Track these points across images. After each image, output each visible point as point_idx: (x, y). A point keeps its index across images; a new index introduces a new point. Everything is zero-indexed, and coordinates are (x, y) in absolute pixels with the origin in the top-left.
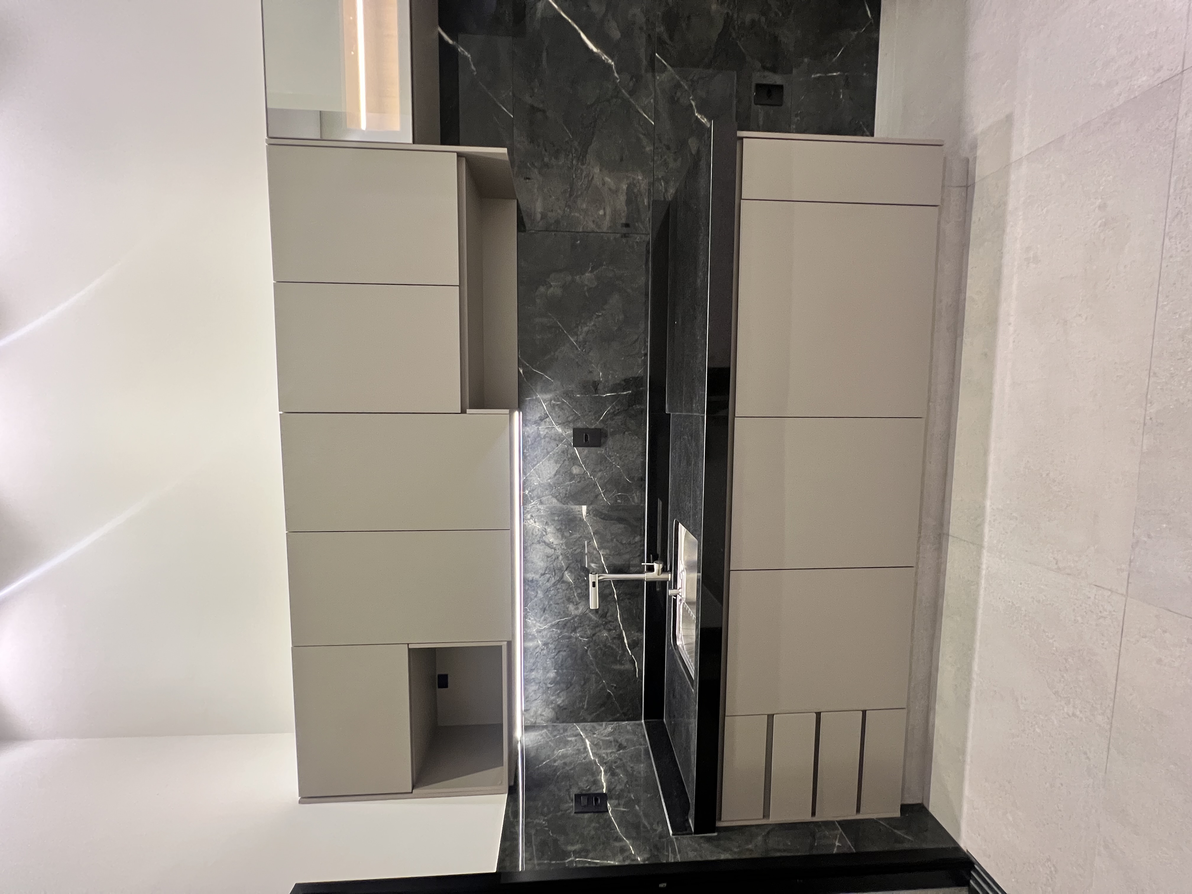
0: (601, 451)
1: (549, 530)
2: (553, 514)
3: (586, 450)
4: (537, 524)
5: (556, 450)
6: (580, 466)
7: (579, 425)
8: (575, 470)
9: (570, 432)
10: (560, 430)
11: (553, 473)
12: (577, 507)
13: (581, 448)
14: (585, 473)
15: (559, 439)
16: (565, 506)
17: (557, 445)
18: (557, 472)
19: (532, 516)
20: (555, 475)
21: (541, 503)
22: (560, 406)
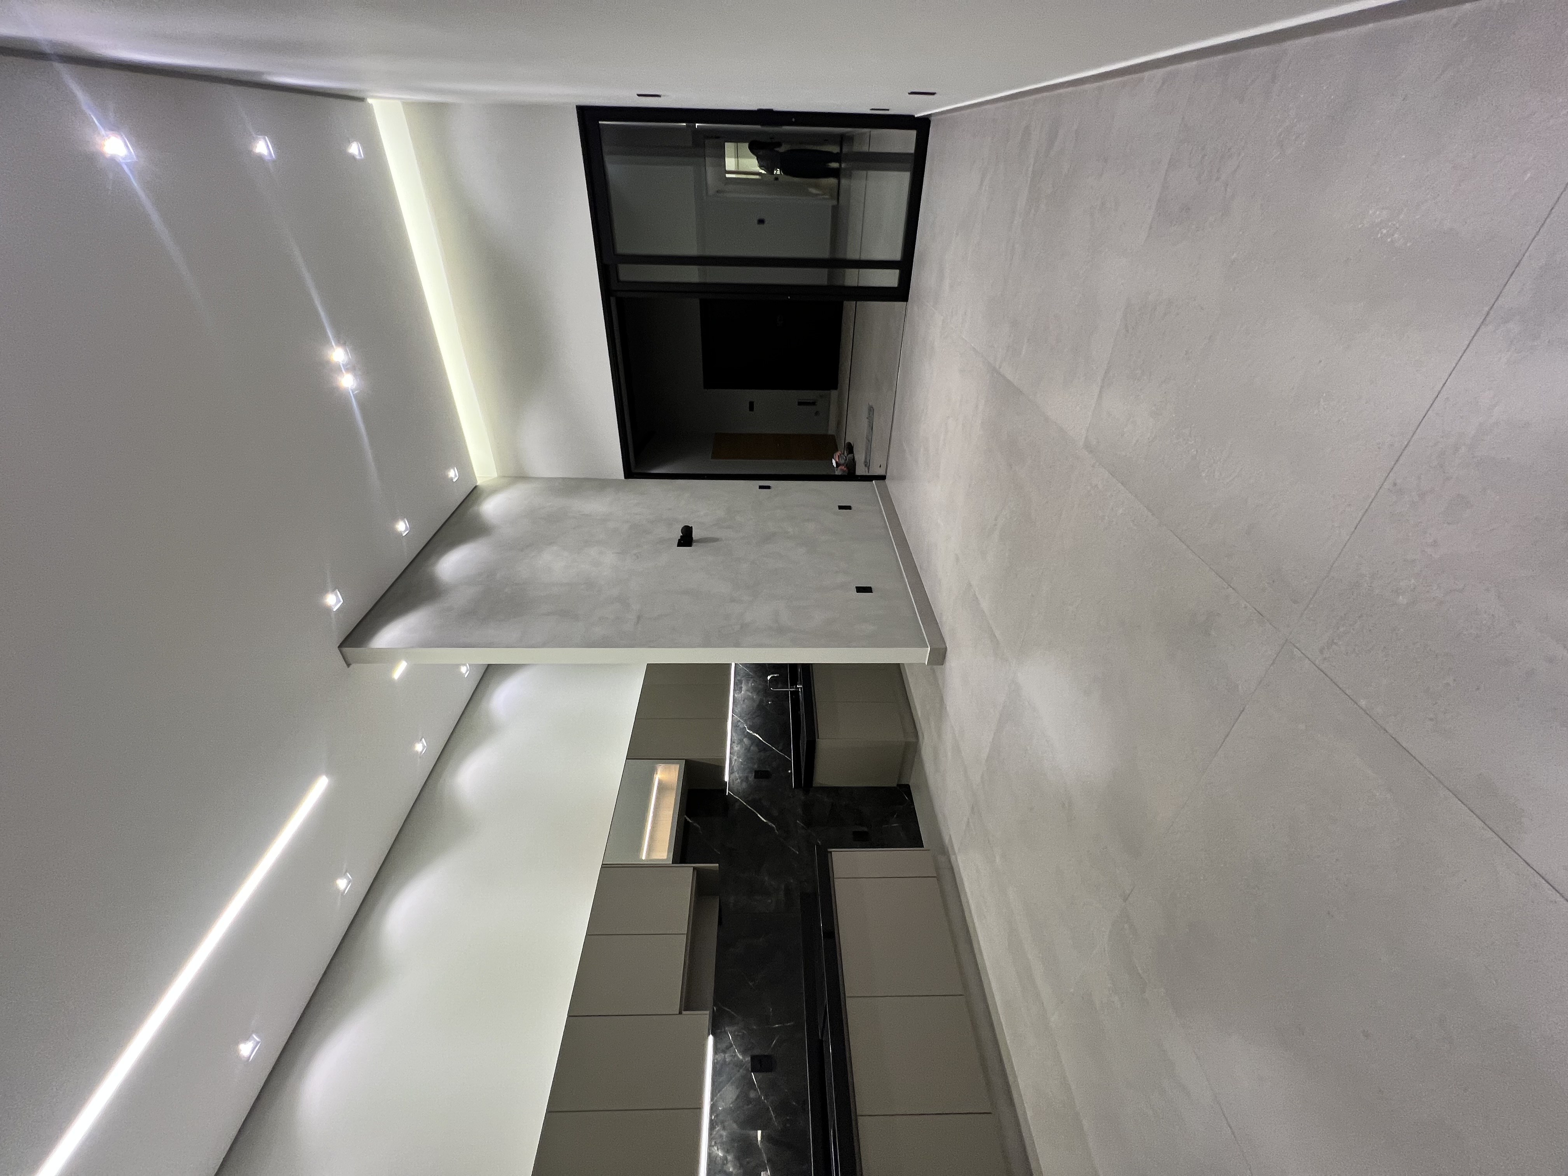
0: (773, 1075)
1: (729, 1158)
2: (733, 1140)
3: (761, 1075)
4: (720, 1151)
5: (738, 1075)
6: (756, 1090)
7: (757, 1052)
8: (752, 1095)
9: (748, 1059)
10: (741, 1057)
11: (734, 1098)
12: (752, 1132)
13: (757, 1074)
14: (760, 1097)
15: (739, 1065)
16: (744, 1132)
17: (739, 1071)
18: (738, 1097)
19: (715, 1143)
20: (736, 1100)
21: (724, 1128)
22: (743, 1037)
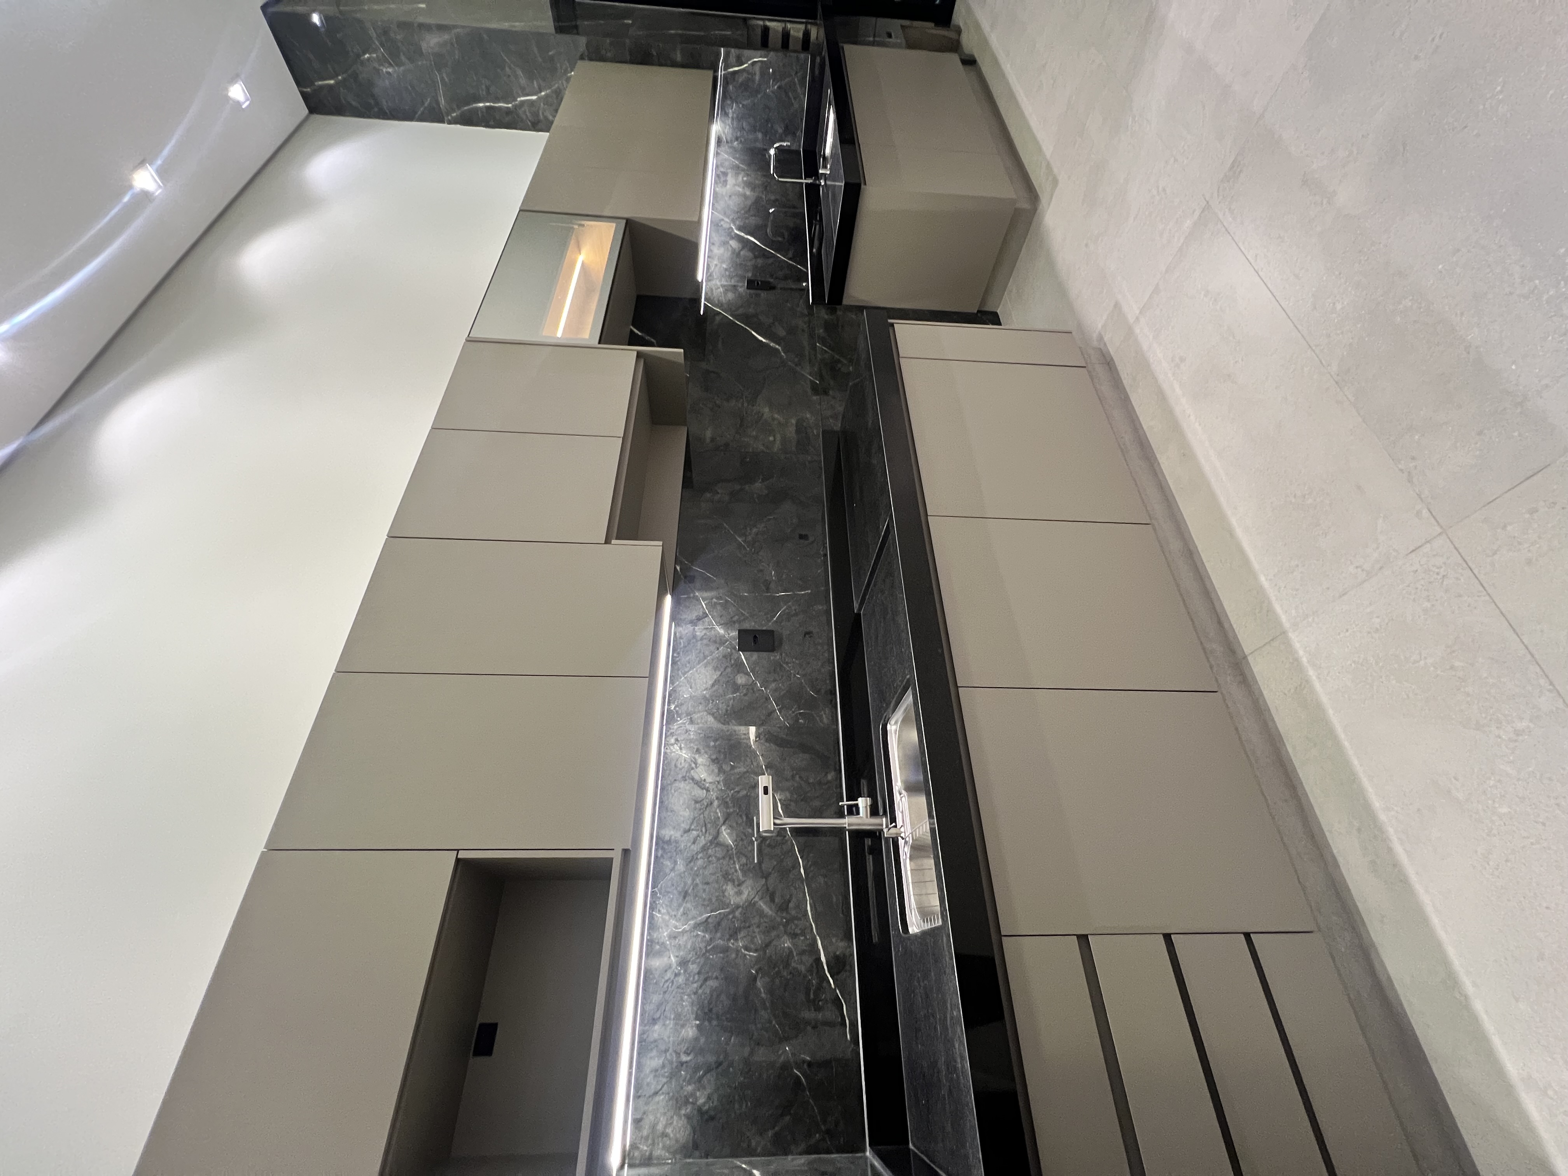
0: (775, 656)
1: (700, 760)
2: (707, 738)
3: (755, 656)
4: (684, 752)
5: (716, 654)
6: (747, 674)
7: (747, 626)
8: (741, 680)
9: (735, 634)
10: (722, 631)
11: (711, 683)
12: (742, 729)
13: (748, 653)
14: (754, 684)
15: (720, 641)
17: (718, 649)
18: (716, 682)
19: (677, 740)
20: (713, 685)
21: (692, 722)
22: (725, 606)
